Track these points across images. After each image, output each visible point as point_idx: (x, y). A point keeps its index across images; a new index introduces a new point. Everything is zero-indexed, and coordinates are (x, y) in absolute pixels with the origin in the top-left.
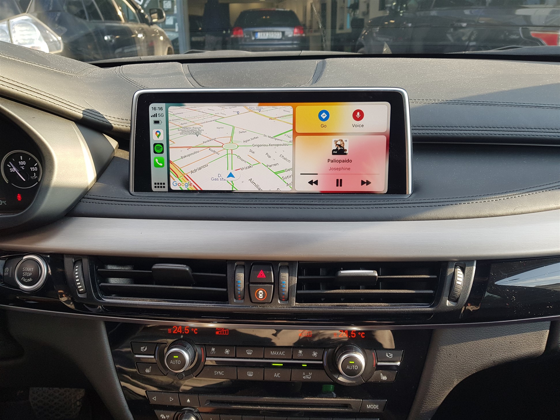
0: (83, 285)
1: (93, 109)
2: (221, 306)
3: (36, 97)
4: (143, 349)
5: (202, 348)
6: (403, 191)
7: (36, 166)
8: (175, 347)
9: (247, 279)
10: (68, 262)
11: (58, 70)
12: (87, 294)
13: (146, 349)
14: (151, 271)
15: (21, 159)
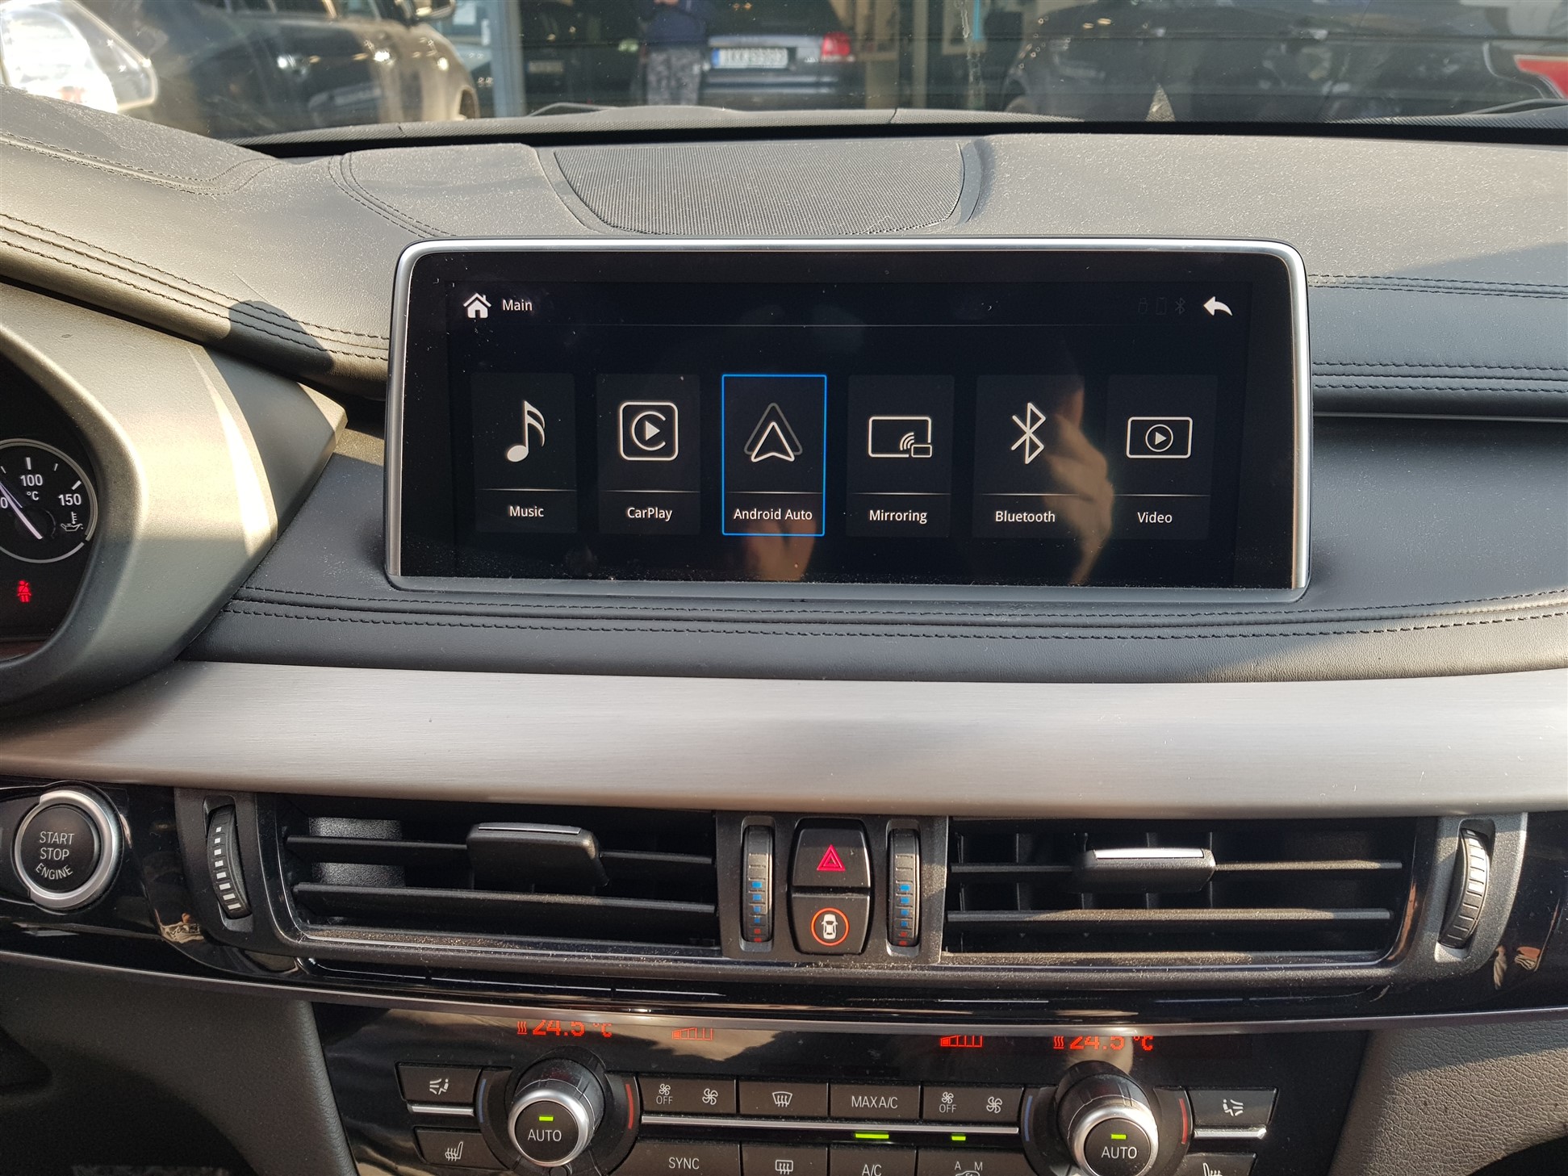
0: (241, 890)
1: (262, 300)
2: (695, 962)
3: (73, 266)
4: (438, 1086)
5: (628, 1086)
6: (1281, 578)
7: (76, 491)
8: (543, 1086)
9: (785, 873)
10: (189, 815)
11: (145, 173)
12: (254, 921)
13: (446, 1086)
14: (465, 846)
15: (30, 468)
